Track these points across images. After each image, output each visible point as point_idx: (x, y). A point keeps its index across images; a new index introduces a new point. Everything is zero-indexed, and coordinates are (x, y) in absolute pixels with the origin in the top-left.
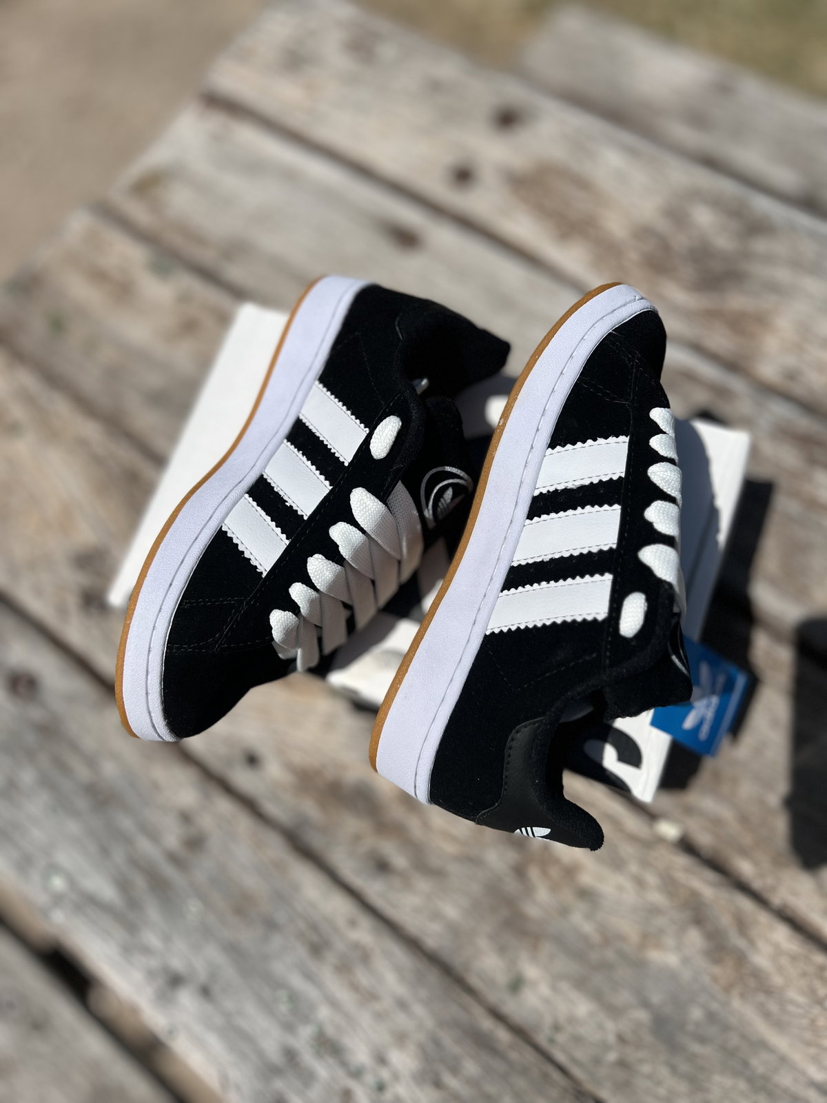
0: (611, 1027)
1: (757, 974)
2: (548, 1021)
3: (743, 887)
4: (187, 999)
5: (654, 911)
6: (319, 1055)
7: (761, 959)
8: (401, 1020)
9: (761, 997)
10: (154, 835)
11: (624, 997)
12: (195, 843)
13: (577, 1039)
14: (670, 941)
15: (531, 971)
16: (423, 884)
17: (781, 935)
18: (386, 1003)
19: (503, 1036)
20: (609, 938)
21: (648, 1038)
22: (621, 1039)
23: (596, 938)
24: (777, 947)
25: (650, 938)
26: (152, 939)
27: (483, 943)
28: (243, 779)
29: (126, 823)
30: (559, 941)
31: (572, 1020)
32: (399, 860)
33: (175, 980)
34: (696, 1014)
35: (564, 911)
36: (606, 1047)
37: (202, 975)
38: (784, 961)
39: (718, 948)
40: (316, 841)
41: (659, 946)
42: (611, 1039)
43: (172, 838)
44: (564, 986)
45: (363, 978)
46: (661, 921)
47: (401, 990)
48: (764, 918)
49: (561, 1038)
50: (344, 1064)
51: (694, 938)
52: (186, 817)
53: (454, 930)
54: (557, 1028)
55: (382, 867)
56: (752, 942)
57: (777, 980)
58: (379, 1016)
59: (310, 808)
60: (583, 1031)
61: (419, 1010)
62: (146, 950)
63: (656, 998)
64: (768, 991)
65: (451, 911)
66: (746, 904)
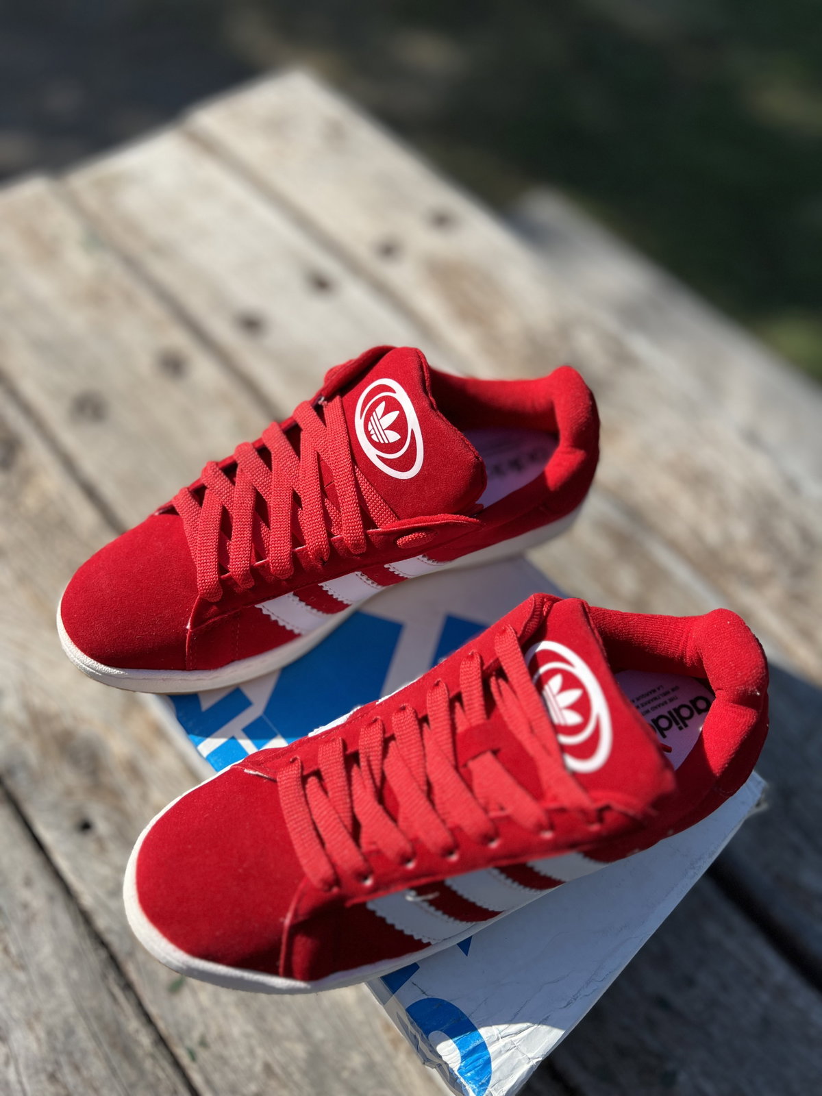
0: (262, 1055)
2: (196, 1033)
13: (223, 1060)
21: (297, 1076)
22: (268, 1068)
31: (221, 1037)
32: (102, 826)
34: (356, 1060)
42: (258, 1068)
47: (51, 965)
49: (203, 1054)
54: (203, 1043)
55: (84, 826)
60: (231, 1053)
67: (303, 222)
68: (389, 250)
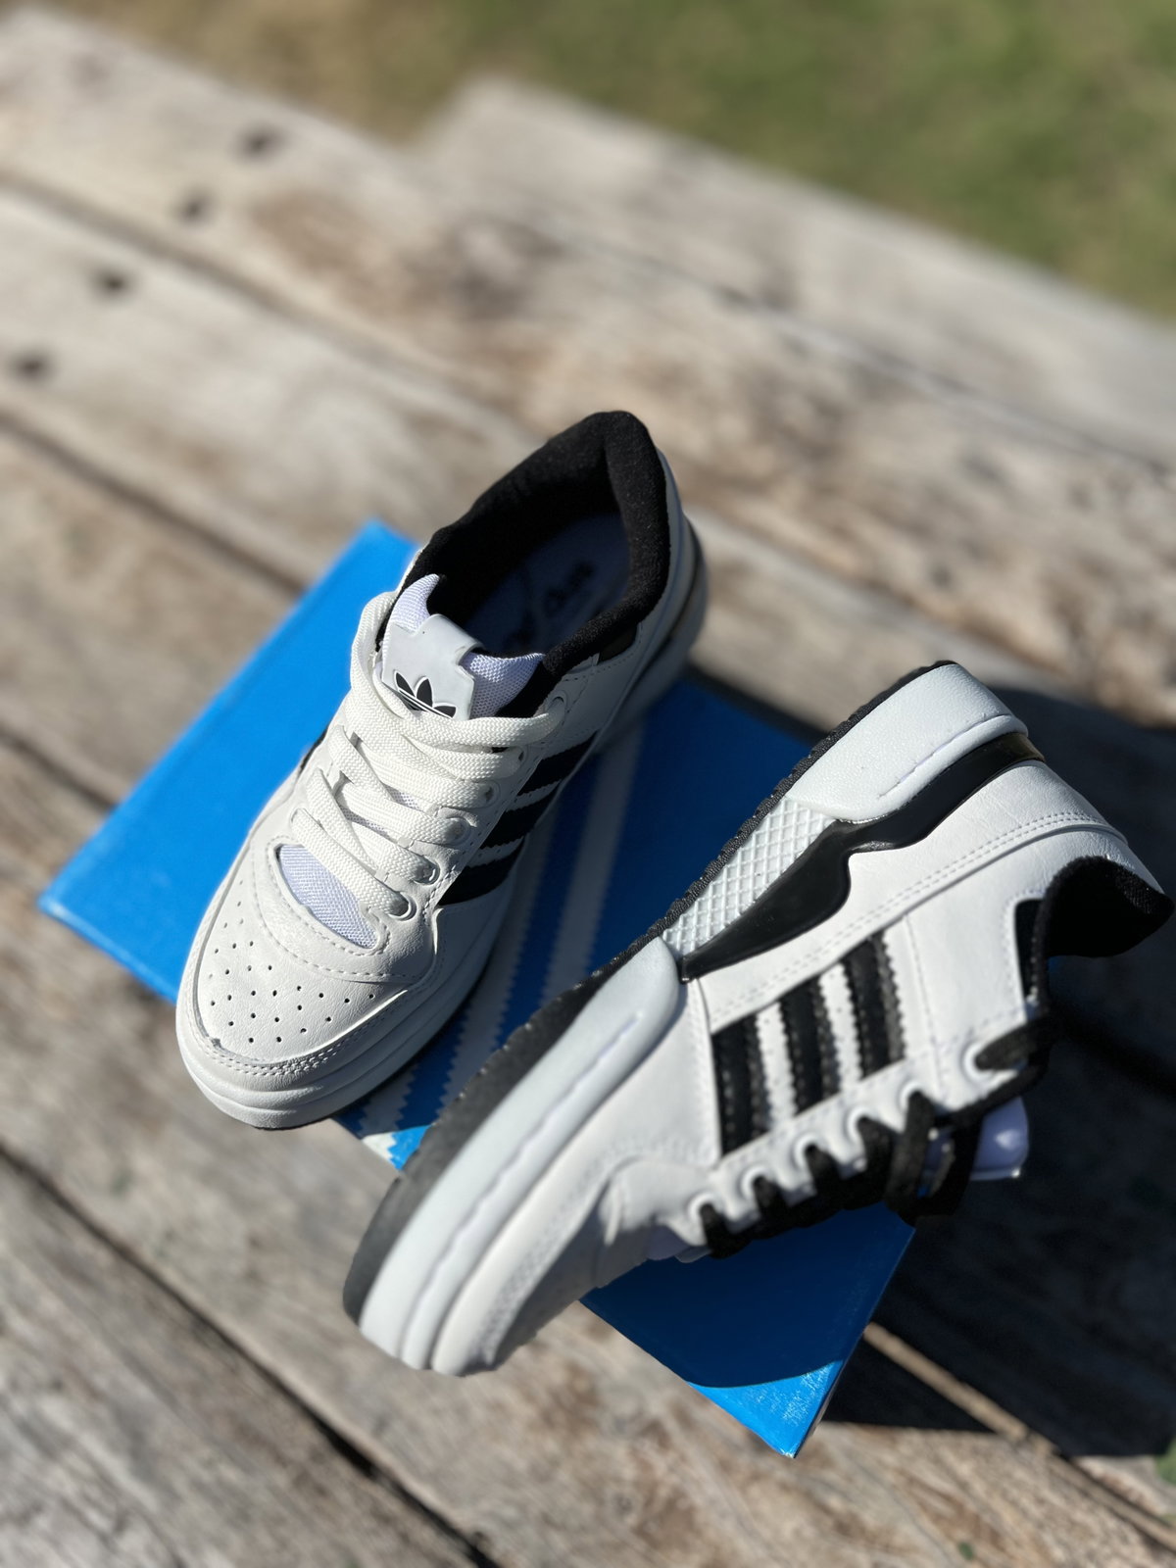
0: (240, 1226)
2: (158, 1227)
13: (196, 1249)
15: (144, 1162)
16: (12, 1061)
19: (103, 1257)
21: (293, 1240)
22: (255, 1243)
27: (85, 1134)
30: (189, 1123)
31: (193, 1224)
36: (228, 1254)
42: (238, 1242)
49: (173, 1248)
53: (49, 1119)
54: (170, 1237)
60: (204, 1237)
63: (304, 1182)
65: (48, 1096)
67: (71, 208)
68: (194, 209)
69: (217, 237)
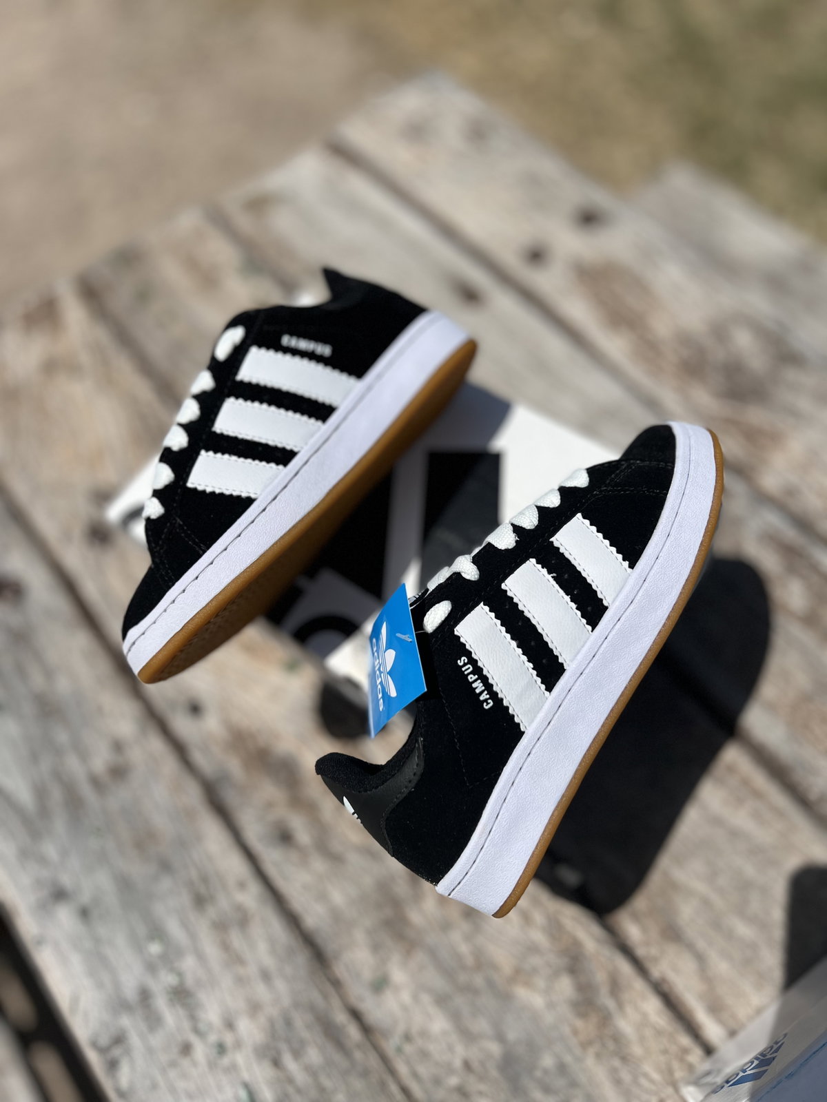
0: (461, 1052)
1: (618, 1038)
2: (401, 1028)
3: (626, 950)
4: (65, 916)
5: (533, 949)
6: (172, 1002)
7: (625, 1025)
8: (261, 991)
9: (616, 1063)
10: (83, 755)
11: (482, 1025)
12: (119, 772)
13: (424, 1055)
14: (540, 982)
15: (398, 975)
16: (319, 865)
17: (652, 1006)
18: (252, 970)
19: (353, 1032)
20: (482, 963)
21: (494, 1073)
22: (467, 1065)
23: (470, 961)
24: (645, 1015)
25: (521, 975)
26: (50, 850)
27: (359, 936)
28: (183, 725)
29: (62, 737)
30: (433, 953)
31: (424, 1034)
32: (303, 835)
33: (60, 894)
34: (548, 1061)
35: (446, 926)
36: (450, 1070)
37: (85, 898)
38: (648, 1033)
39: (586, 1002)
40: (231, 798)
41: (528, 984)
42: (458, 1063)
43: (100, 760)
44: (426, 999)
45: (236, 939)
46: (536, 961)
47: (269, 961)
48: (639, 984)
49: (408, 1048)
50: (193, 1018)
51: (565, 986)
52: (118, 746)
53: (336, 916)
54: (408, 1038)
55: (285, 837)
56: (620, 1006)
57: (637, 1050)
58: (240, 981)
59: (234, 766)
60: (432, 1048)
61: (281, 985)
62: (42, 860)
63: (512, 1036)
64: (624, 1059)
65: (338, 897)
66: (625, 967)
68: (536, 256)
69: (548, 282)
